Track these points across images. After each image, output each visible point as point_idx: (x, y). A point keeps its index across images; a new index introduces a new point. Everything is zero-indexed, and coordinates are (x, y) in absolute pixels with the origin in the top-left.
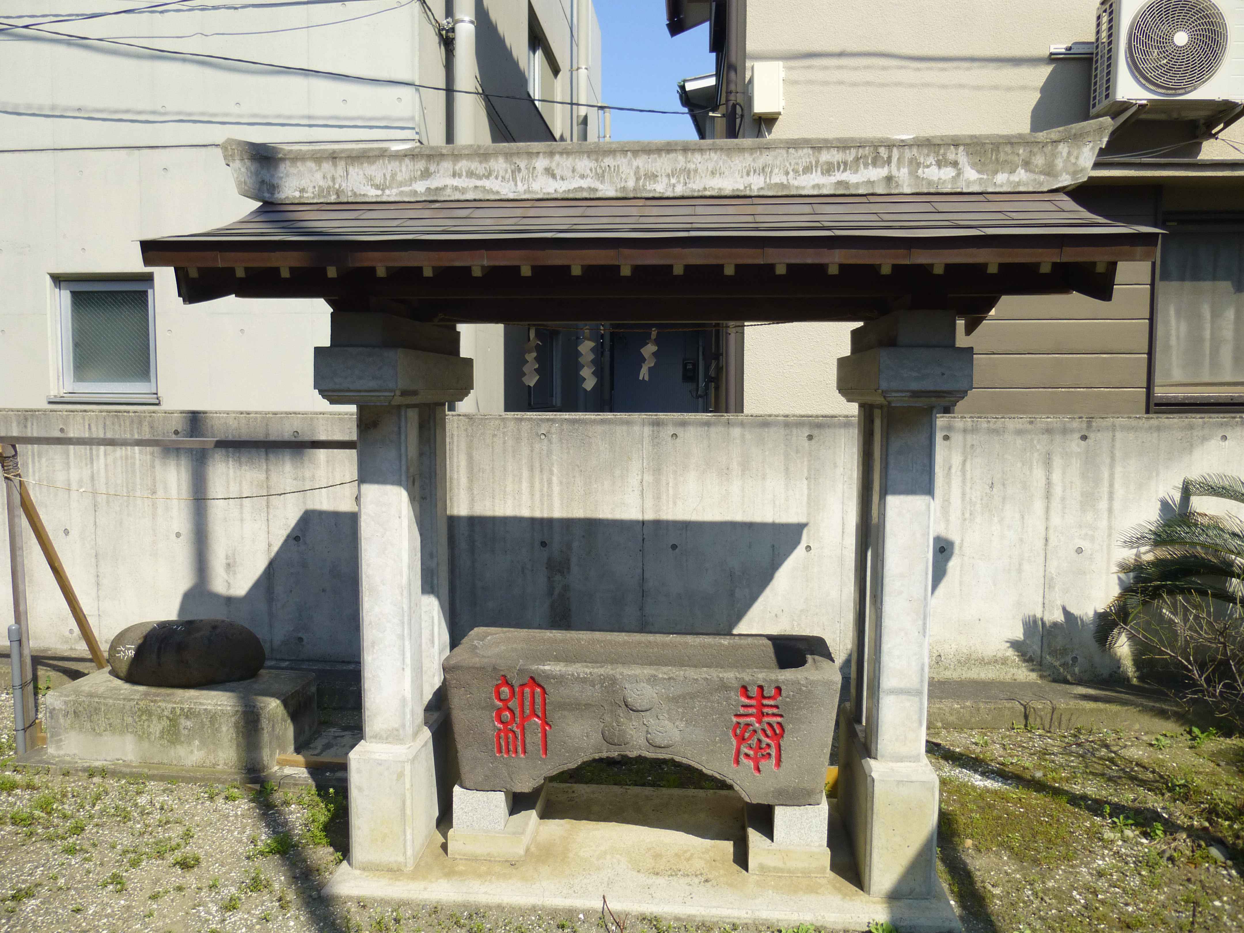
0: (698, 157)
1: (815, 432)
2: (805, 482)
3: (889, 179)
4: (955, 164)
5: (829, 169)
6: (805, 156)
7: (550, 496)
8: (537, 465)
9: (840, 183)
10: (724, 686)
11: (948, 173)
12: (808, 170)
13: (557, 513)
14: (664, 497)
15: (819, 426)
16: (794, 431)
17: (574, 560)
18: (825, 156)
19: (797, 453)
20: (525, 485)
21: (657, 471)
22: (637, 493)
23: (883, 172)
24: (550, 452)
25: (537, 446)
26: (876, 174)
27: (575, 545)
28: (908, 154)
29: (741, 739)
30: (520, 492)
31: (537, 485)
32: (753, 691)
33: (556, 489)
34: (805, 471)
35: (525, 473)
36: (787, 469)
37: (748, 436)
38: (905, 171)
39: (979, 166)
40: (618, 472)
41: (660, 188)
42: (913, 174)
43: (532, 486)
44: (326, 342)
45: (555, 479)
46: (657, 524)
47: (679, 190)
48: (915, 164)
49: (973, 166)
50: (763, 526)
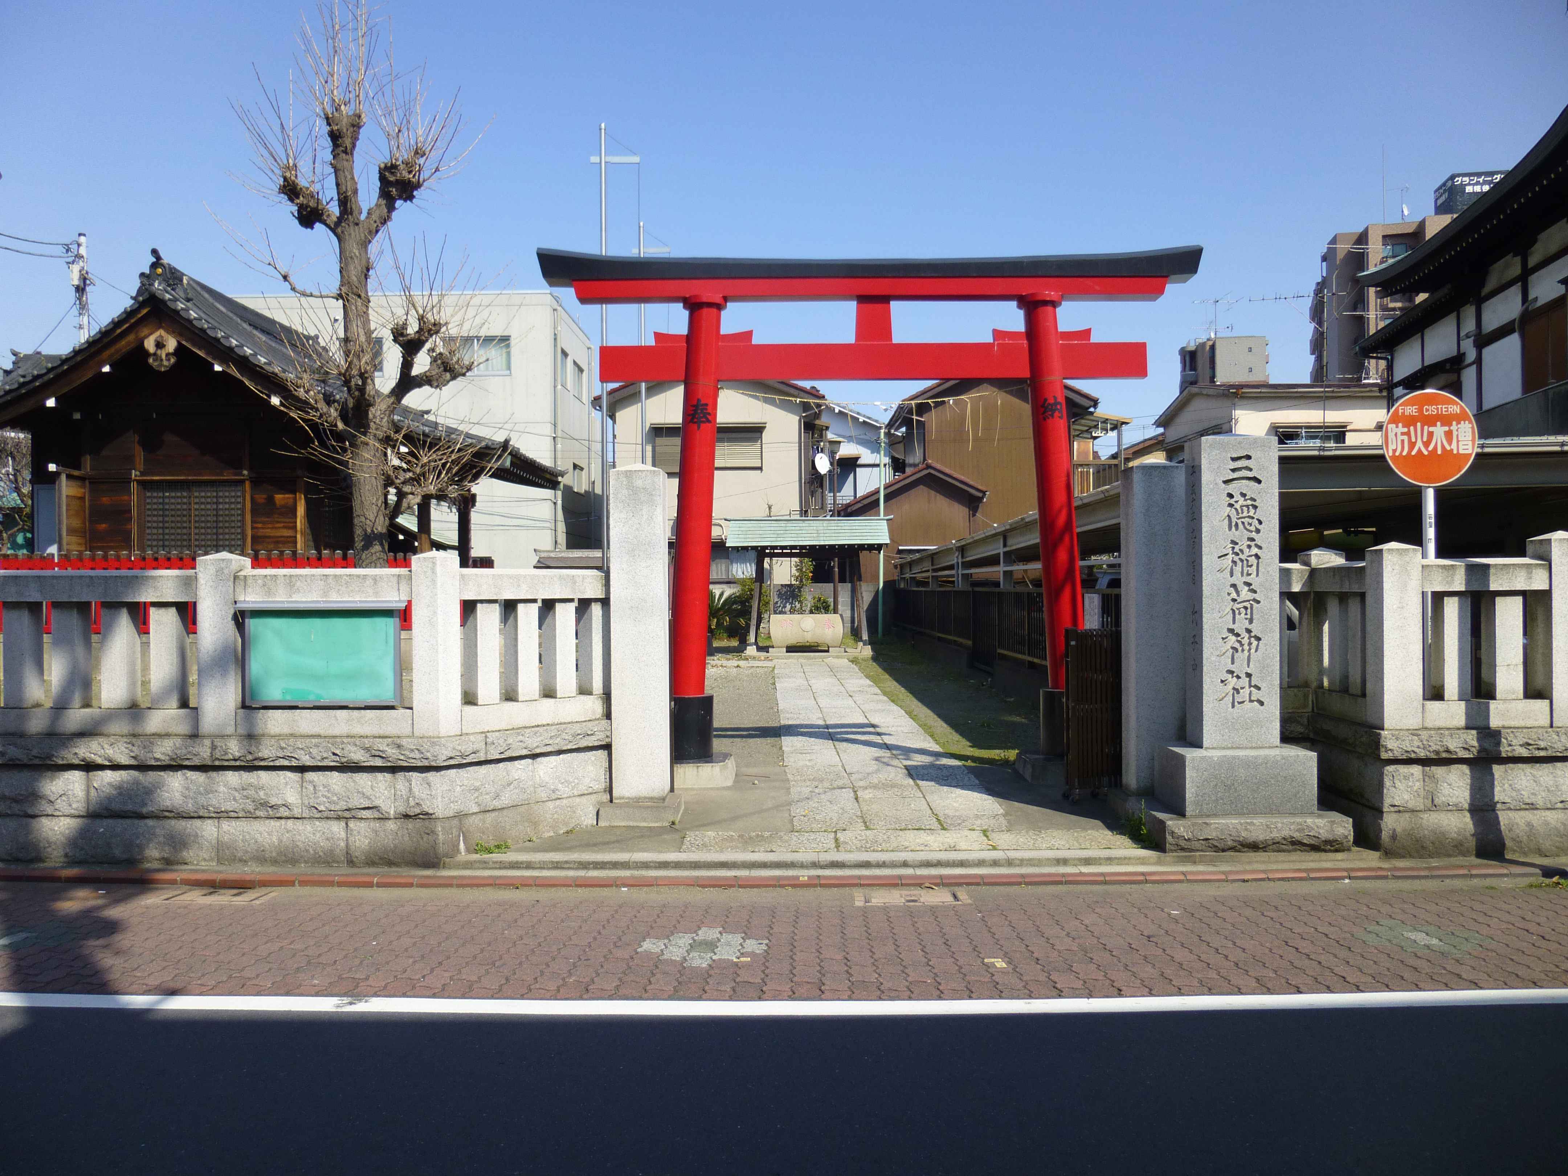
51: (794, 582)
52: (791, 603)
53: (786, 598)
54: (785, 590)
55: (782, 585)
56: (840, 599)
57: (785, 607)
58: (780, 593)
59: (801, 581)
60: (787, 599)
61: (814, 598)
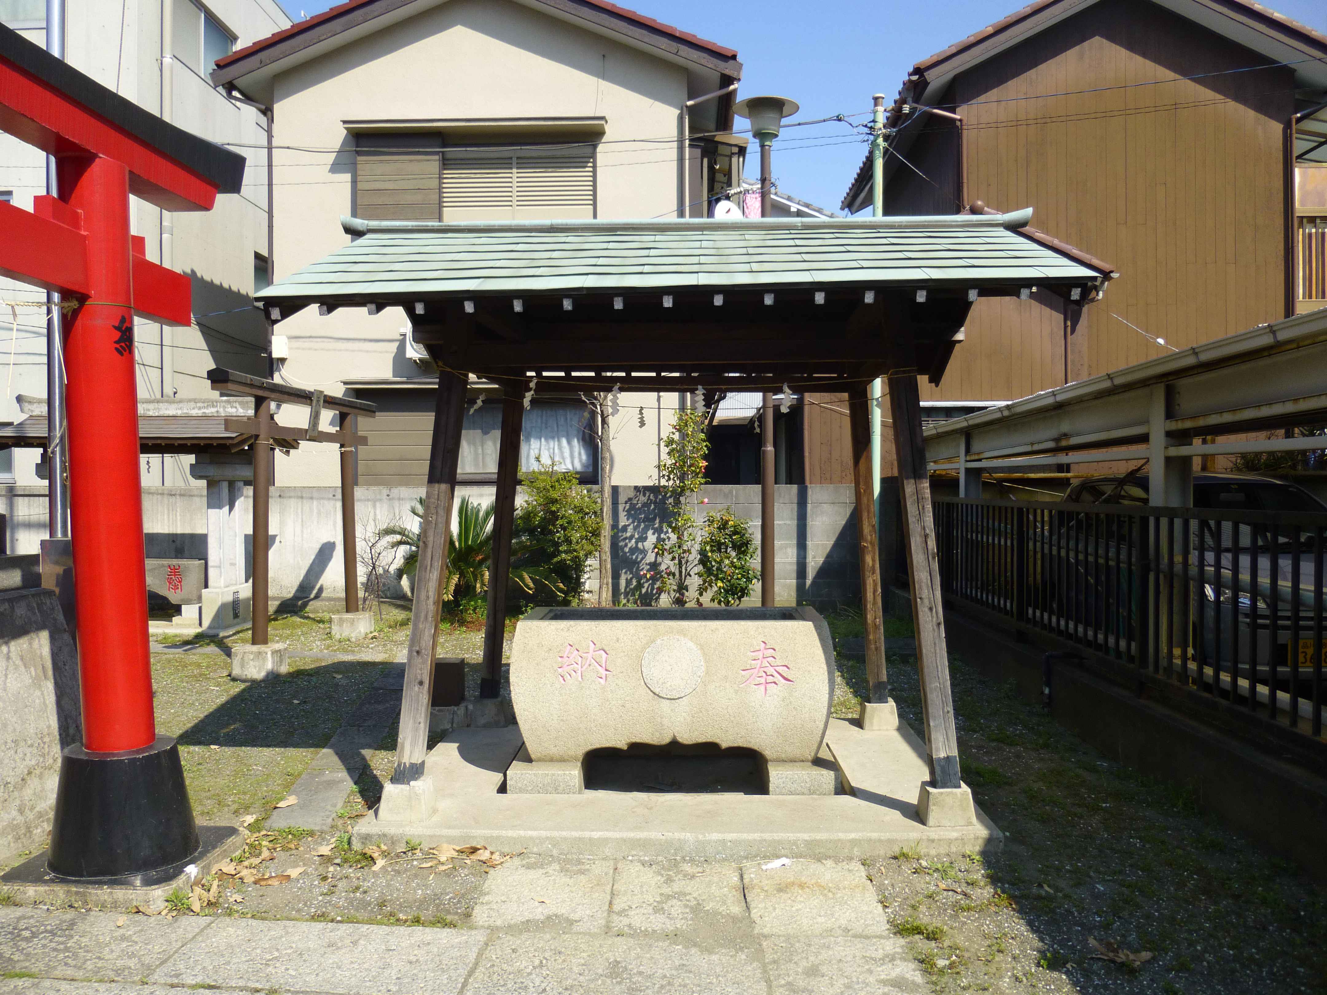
0: (161, 404)
3: (217, 412)
4: (236, 407)
5: (200, 408)
6: (192, 404)
7: (176, 521)
8: (171, 508)
9: (204, 413)
10: (163, 566)
11: (234, 410)
12: (194, 409)
18: (198, 405)
20: (166, 517)
23: (215, 410)
24: (176, 503)
25: (171, 500)
26: (213, 410)
28: (222, 404)
29: (170, 583)
30: (164, 519)
31: (171, 517)
32: (172, 567)
33: (179, 518)
35: (166, 511)
38: (222, 409)
39: (242, 408)
41: (151, 413)
42: (224, 410)
43: (169, 517)
44: (40, 462)
45: (178, 514)
47: (157, 414)
48: (224, 407)
49: (241, 408)
51: (663, 482)
52: (659, 531)
53: (646, 520)
54: (643, 499)
55: (636, 488)
56: (778, 522)
57: (643, 539)
58: (633, 507)
59: (682, 478)
60: (649, 521)
61: (711, 521)
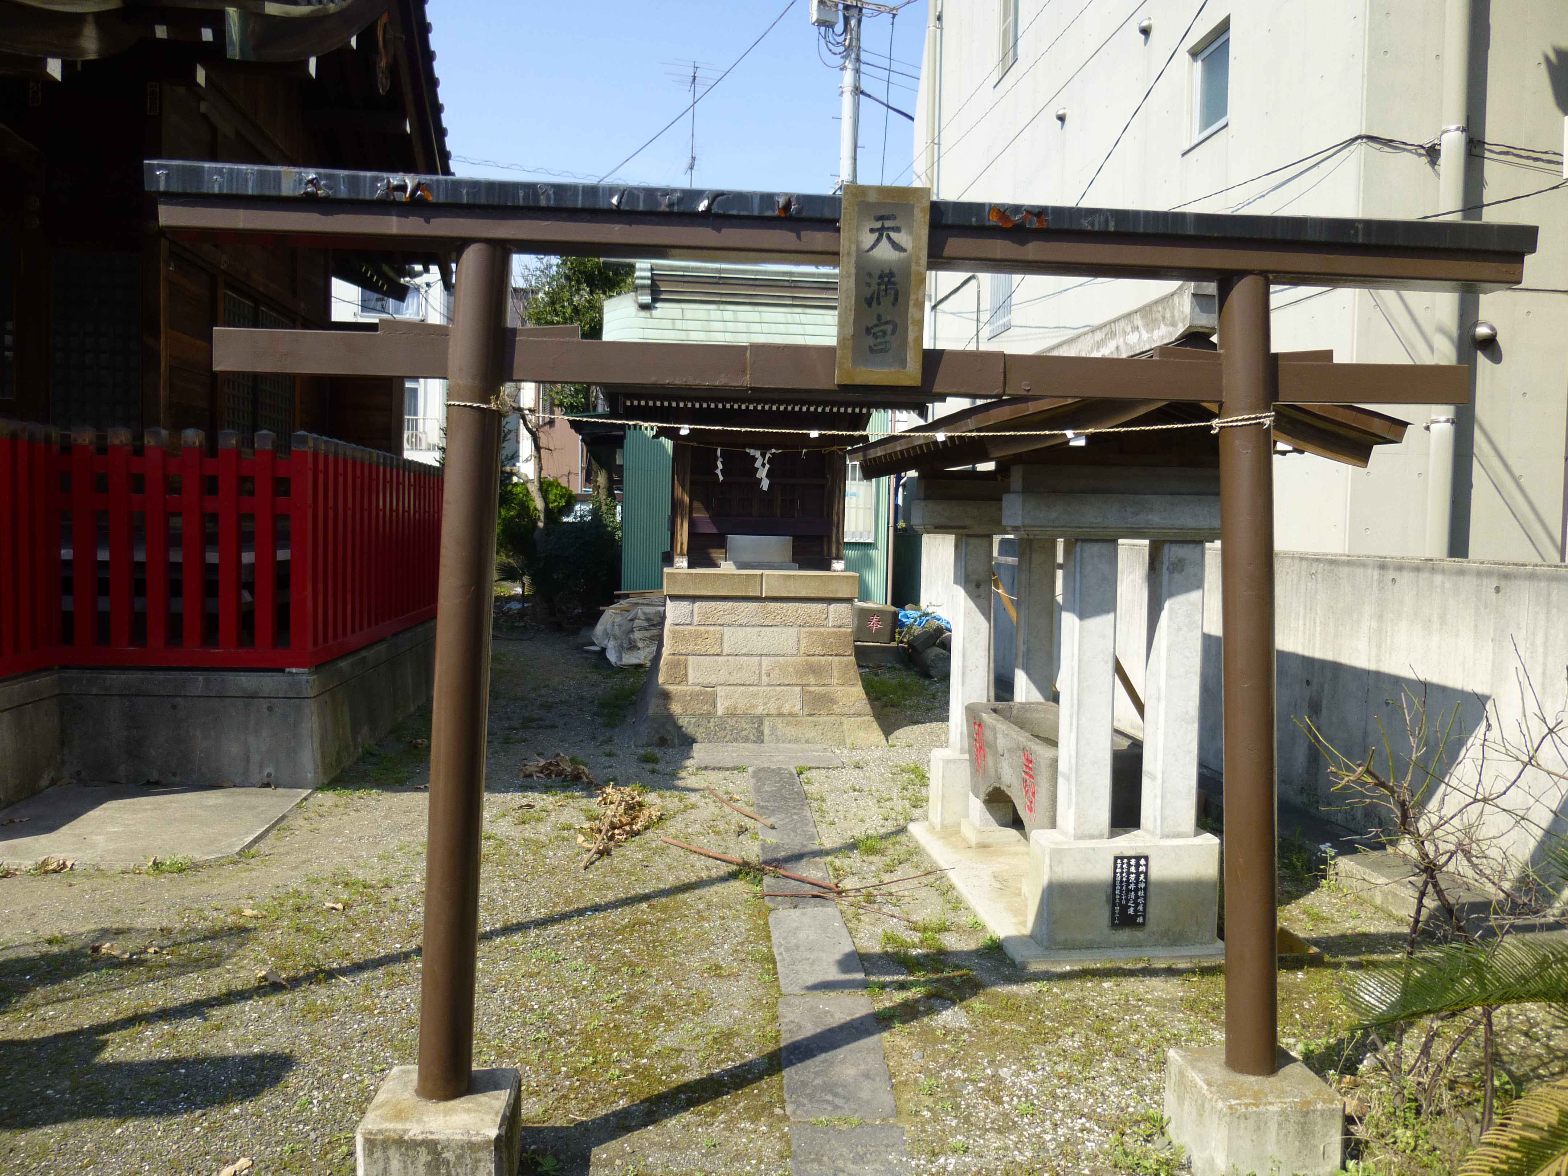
1: (1503, 584)
2: (1491, 644)
7: (1314, 635)
8: (1308, 604)
13: (1318, 655)
14: (1383, 646)
15: (1506, 576)
16: (1485, 581)
17: (1324, 702)
19: (1486, 608)
20: (1301, 623)
21: (1380, 618)
22: (1366, 639)
27: (1326, 687)
30: (1298, 629)
33: (1318, 629)
34: (1492, 630)
35: (1302, 611)
36: (1476, 627)
37: (1447, 585)
40: (1355, 616)
43: (1305, 625)
45: (1318, 619)
46: (1378, 675)
50: (1454, 691)
